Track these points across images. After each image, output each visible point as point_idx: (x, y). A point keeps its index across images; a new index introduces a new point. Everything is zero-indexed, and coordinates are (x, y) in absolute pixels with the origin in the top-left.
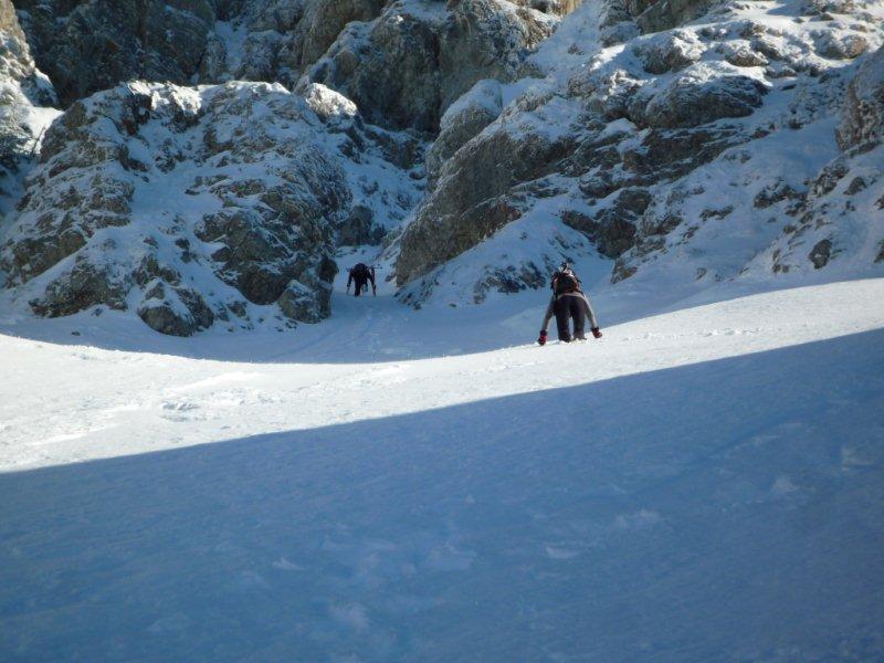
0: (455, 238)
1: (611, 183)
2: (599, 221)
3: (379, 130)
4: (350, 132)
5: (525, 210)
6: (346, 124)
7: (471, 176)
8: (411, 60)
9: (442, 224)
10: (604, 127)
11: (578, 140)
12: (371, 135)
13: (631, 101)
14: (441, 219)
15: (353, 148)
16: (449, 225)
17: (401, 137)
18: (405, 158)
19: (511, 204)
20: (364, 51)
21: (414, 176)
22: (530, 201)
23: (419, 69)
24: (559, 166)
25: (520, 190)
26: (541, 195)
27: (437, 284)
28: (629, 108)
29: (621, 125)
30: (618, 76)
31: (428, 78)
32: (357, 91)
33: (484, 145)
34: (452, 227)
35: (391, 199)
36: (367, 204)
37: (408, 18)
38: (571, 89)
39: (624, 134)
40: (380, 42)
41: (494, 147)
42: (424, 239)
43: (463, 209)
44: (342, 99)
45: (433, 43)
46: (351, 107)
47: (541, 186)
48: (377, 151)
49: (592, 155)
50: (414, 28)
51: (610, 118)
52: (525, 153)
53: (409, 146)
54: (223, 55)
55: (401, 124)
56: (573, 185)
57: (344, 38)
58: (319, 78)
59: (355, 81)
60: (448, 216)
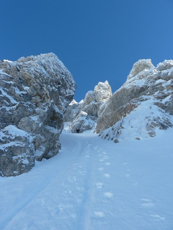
0: (113, 118)
1: (165, 94)
2: (167, 105)
3: (90, 116)
4: (87, 116)
5: (139, 105)
6: (86, 116)
7: (115, 102)
8: (93, 108)
9: (108, 115)
10: (155, 82)
11: (148, 86)
12: (89, 117)
13: (161, 75)
14: (108, 114)
15: (87, 118)
16: (111, 115)
17: (93, 117)
18: (94, 119)
19: (133, 104)
20: (88, 108)
21: (95, 121)
22: (139, 103)
23: (94, 109)
24: (144, 93)
25: (134, 100)
26: (141, 101)
27: (123, 128)
28: (161, 76)
29: (160, 81)
30: (154, 71)
31: (96, 110)
32: (87, 112)
33: (118, 93)
34: (112, 116)
35: (92, 124)
36: (89, 124)
37: (93, 104)
38: (140, 77)
39: (162, 83)
40: (90, 107)
41: (121, 92)
42: (103, 120)
43: (114, 110)
44: (85, 113)
45: (96, 106)
46: (87, 114)
47: (140, 98)
48: (90, 119)
49: (155, 88)
50: (94, 105)
51: (156, 80)
52: (132, 92)
53: (94, 118)
54: (73, 112)
55: (93, 116)
56: (152, 97)
57: (85, 107)
58: (83, 111)
59: (87, 111)
60: (110, 113)
